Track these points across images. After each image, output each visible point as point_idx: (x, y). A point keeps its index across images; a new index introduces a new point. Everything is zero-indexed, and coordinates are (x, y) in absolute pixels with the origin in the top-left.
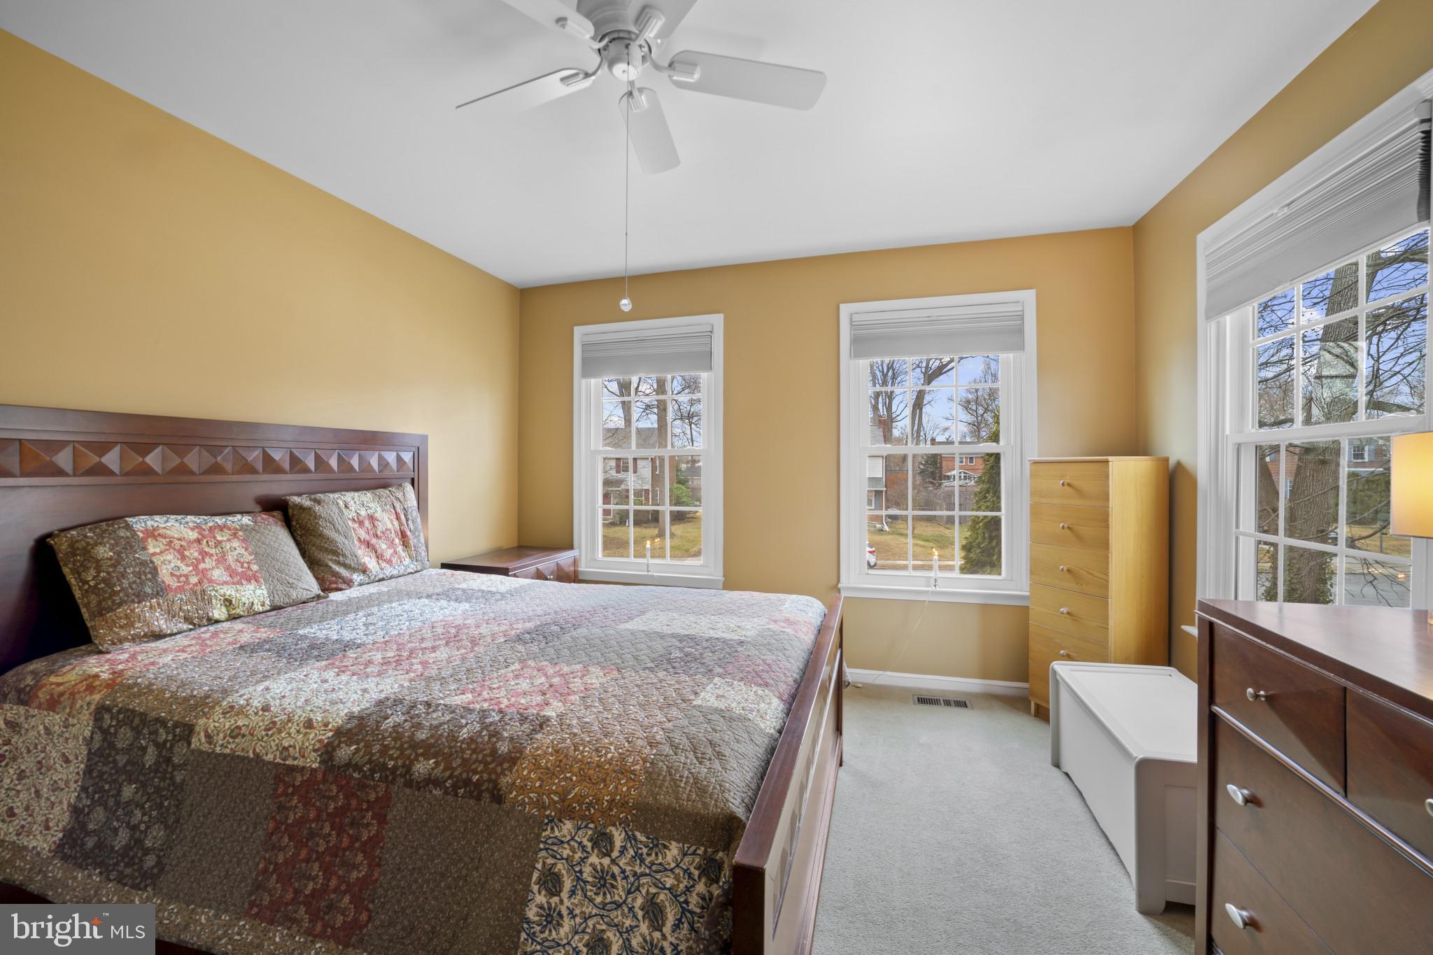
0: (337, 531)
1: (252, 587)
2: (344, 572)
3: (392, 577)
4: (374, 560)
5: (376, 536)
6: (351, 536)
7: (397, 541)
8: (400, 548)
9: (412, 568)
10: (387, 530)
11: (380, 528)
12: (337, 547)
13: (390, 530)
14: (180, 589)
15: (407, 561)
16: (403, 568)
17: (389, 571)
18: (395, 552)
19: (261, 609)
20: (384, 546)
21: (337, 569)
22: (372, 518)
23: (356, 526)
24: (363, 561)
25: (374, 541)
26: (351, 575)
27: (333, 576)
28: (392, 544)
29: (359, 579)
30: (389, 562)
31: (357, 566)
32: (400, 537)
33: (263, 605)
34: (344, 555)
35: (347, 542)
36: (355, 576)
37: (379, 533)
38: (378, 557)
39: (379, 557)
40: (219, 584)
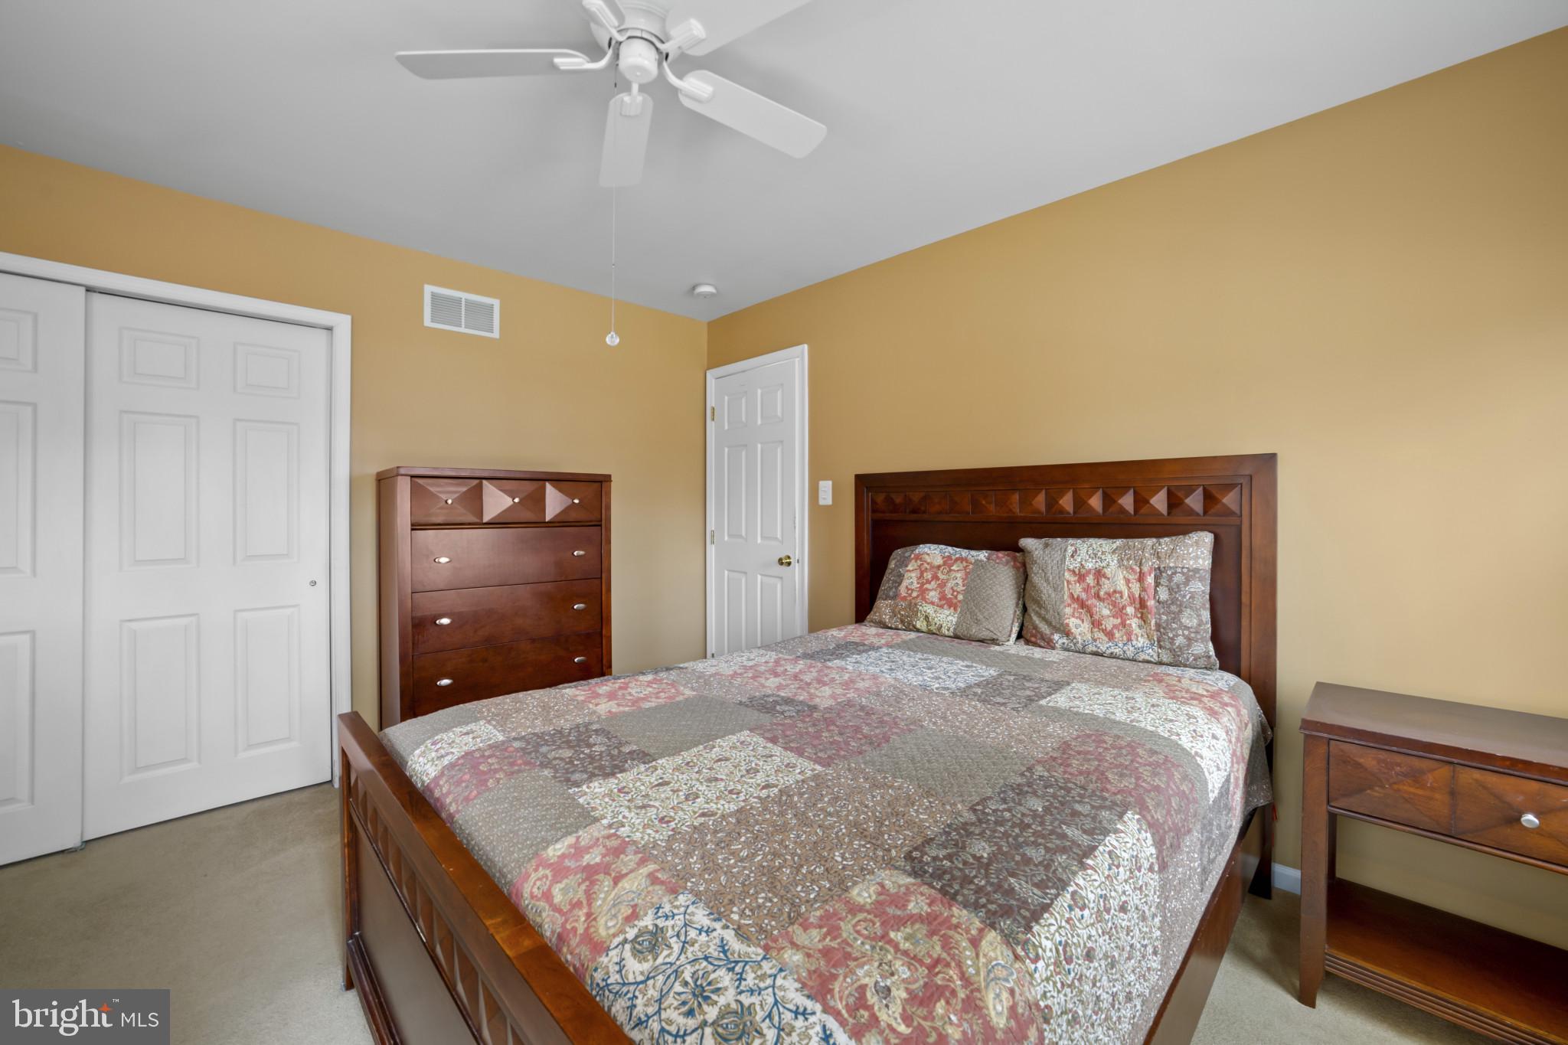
0: (1047, 580)
1: (947, 612)
2: (1044, 628)
3: (1112, 656)
4: (1086, 627)
5: (1097, 596)
6: (1063, 588)
7: (1130, 610)
8: (1134, 623)
9: (1151, 653)
10: (1115, 592)
11: (1106, 586)
12: (1041, 597)
13: (1121, 593)
14: (904, 599)
15: (1141, 642)
16: (1132, 649)
17: (1104, 646)
18: (1123, 624)
19: (947, 633)
20: (1106, 612)
21: (1037, 622)
22: (1099, 574)
23: (1073, 579)
24: (1067, 621)
25: (1092, 602)
26: (1052, 634)
27: (1034, 629)
28: (1119, 612)
29: (1060, 642)
30: (1110, 635)
31: (1058, 626)
32: (1138, 606)
33: (948, 630)
34: (1047, 611)
35: (1053, 595)
36: (1056, 637)
37: (1102, 593)
38: (1093, 624)
39: (1096, 624)
40: (926, 602)
